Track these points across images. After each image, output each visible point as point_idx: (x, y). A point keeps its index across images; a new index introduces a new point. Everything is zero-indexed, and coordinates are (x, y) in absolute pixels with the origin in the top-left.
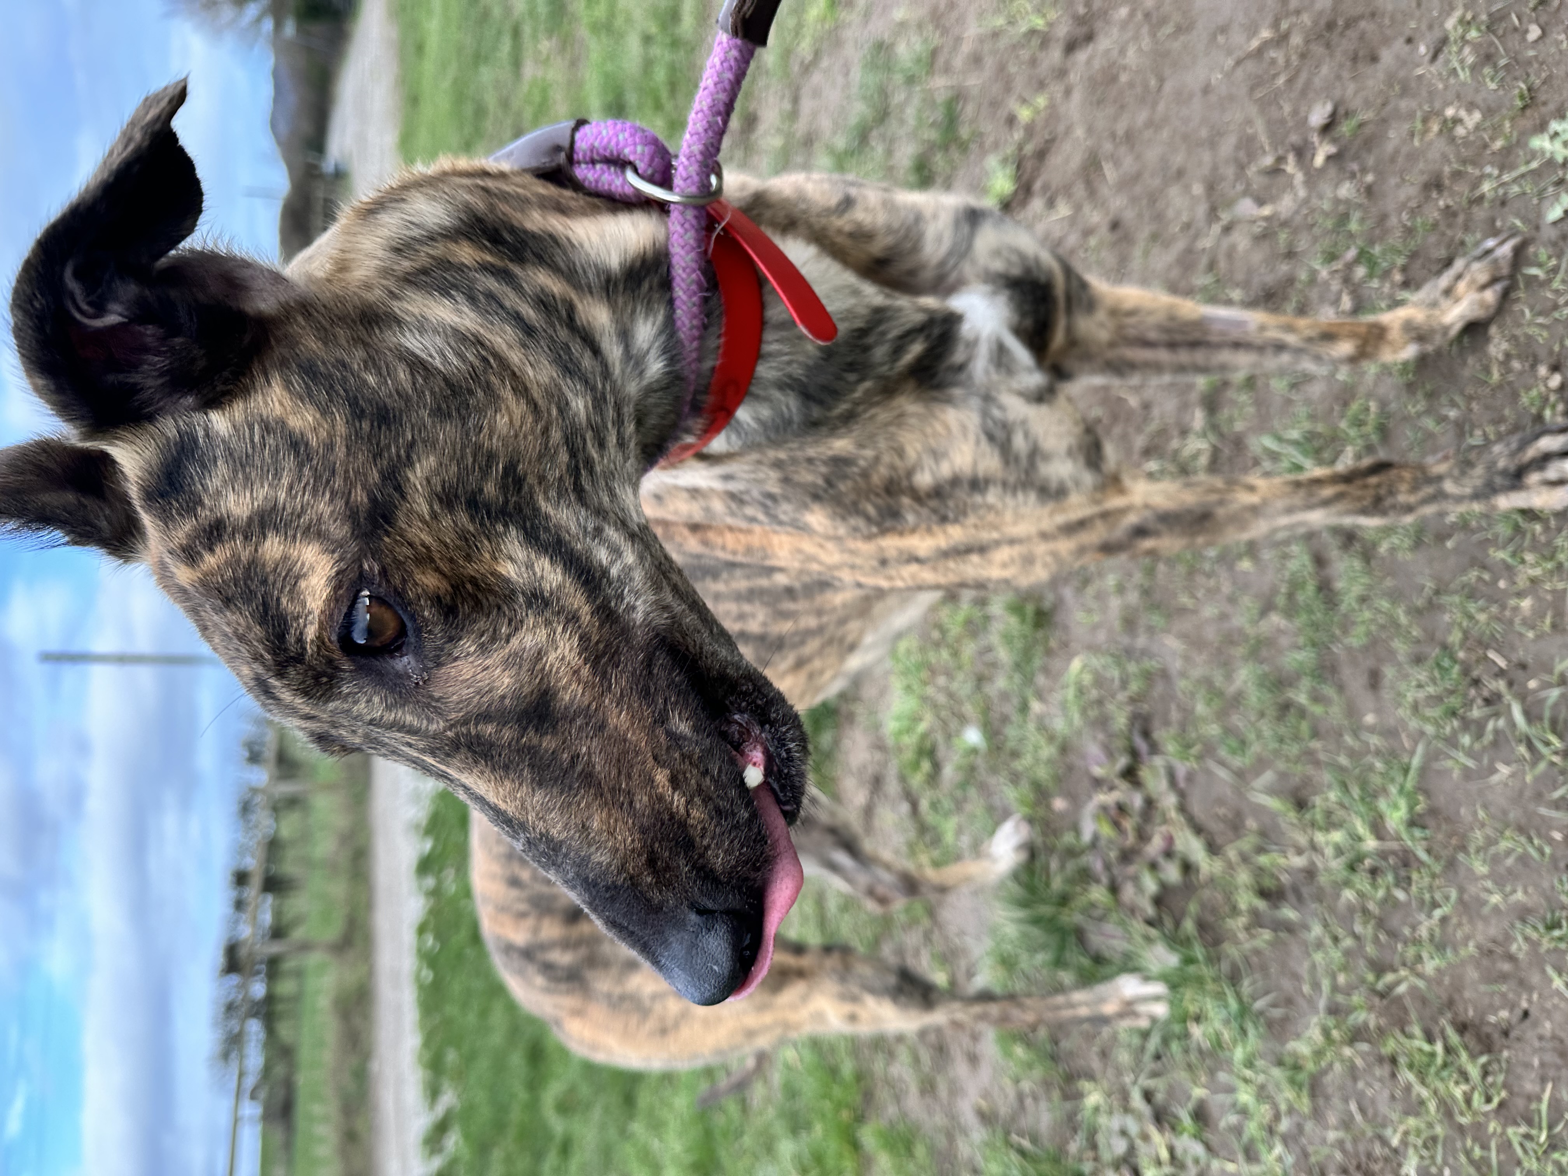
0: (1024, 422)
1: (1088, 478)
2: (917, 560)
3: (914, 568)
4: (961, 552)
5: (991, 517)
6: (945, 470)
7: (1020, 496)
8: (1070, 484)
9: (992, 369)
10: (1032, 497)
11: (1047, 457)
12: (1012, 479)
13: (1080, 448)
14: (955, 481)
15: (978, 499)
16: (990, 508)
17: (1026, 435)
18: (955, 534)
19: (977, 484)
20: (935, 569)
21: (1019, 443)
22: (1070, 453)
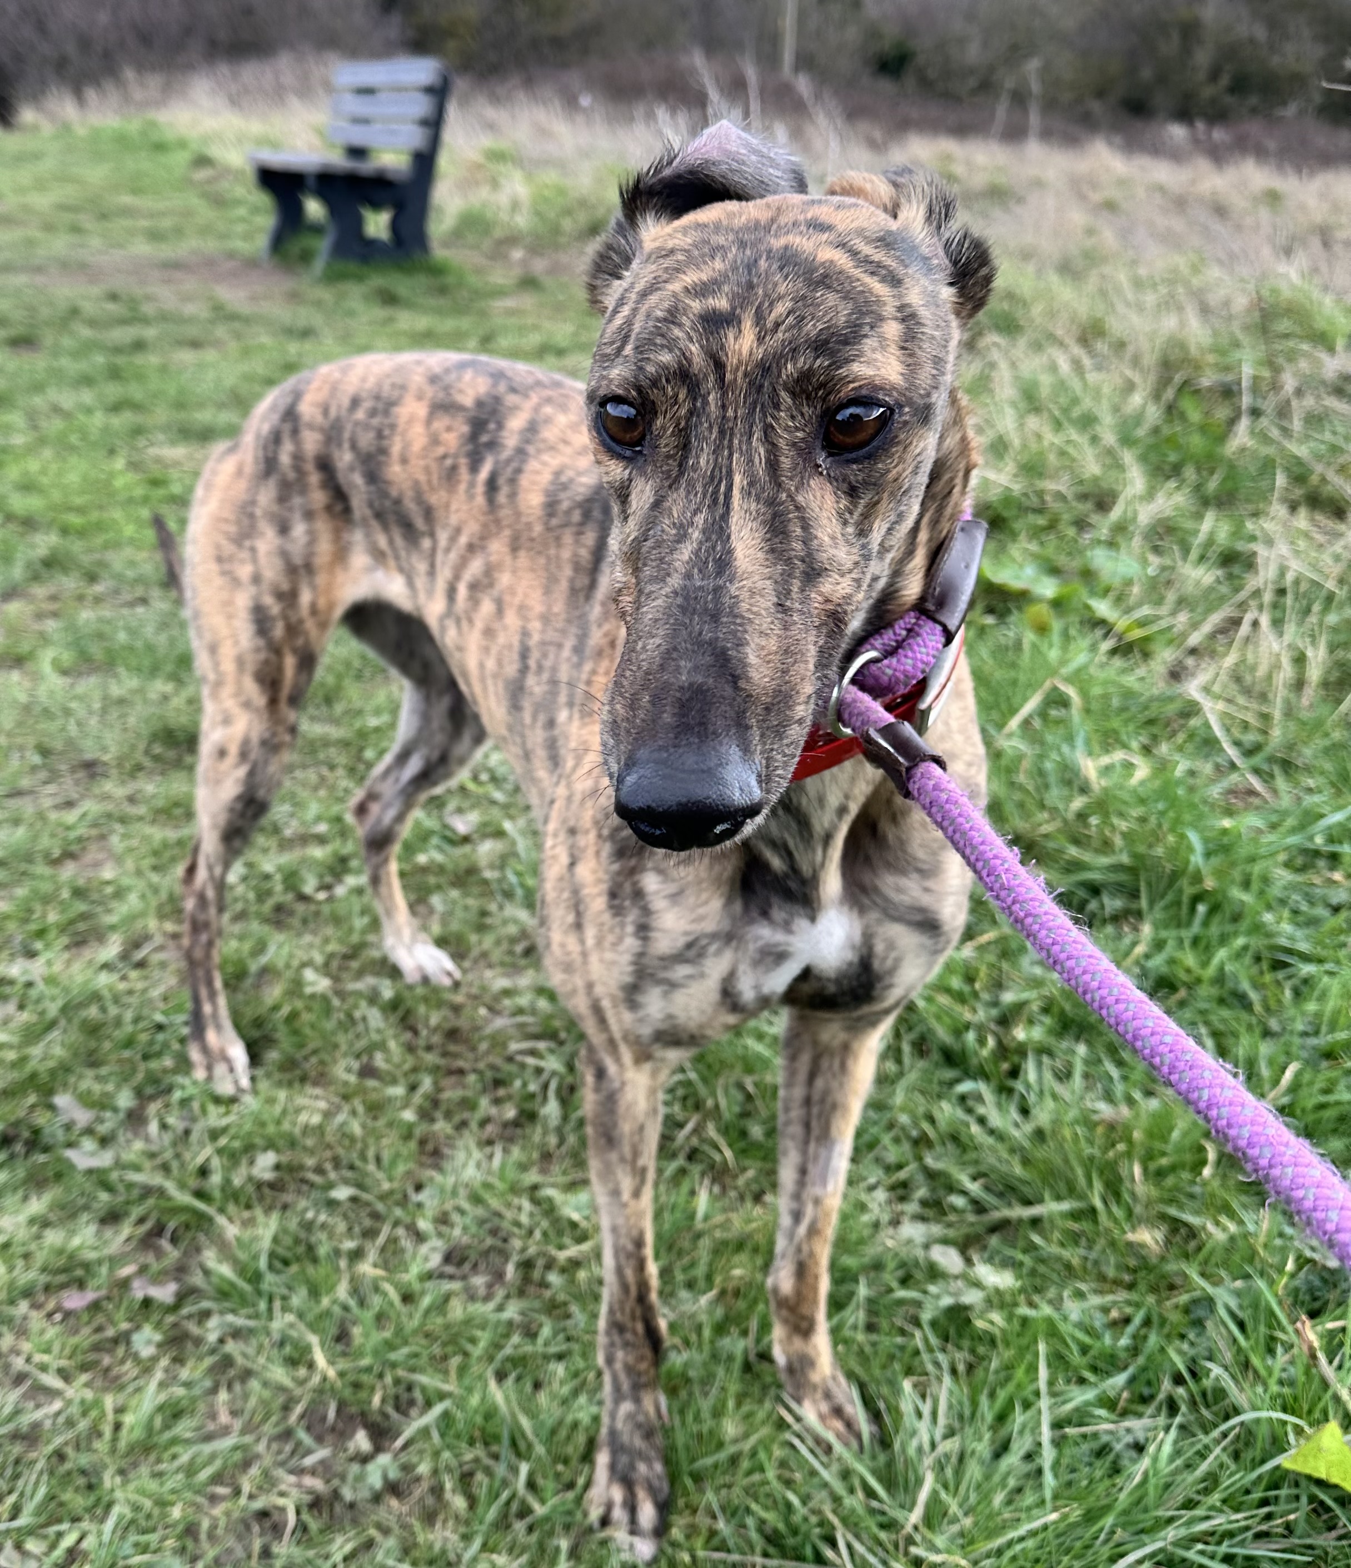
0: (702, 975)
1: (646, 1031)
2: (572, 864)
3: (564, 860)
4: (577, 906)
5: (610, 938)
6: (658, 904)
7: (630, 969)
8: (641, 1014)
9: (760, 943)
10: (628, 979)
11: (666, 994)
12: (645, 961)
13: (675, 1027)
14: (646, 911)
15: (630, 929)
16: (620, 939)
17: (690, 977)
18: (597, 903)
19: (643, 930)
20: (561, 879)
21: (681, 971)
22: (670, 1017)
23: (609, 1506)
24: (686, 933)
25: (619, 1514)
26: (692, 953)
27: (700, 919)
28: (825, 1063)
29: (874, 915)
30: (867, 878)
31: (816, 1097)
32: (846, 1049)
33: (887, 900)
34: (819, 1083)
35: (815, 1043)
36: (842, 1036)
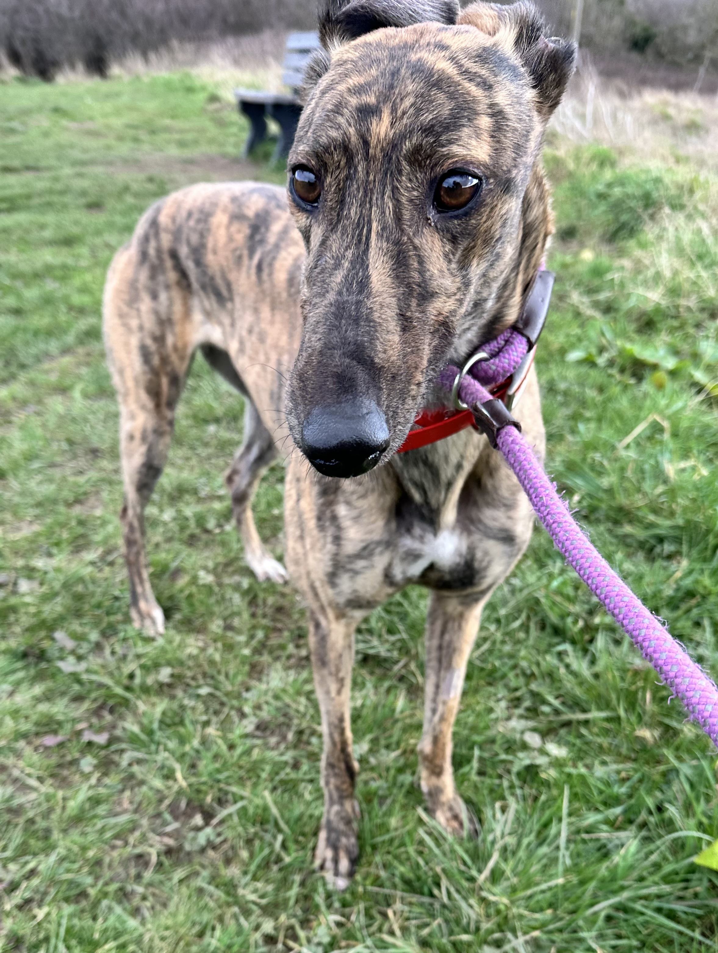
0: (372, 566)
1: (342, 600)
2: (298, 500)
3: (294, 497)
4: (301, 526)
5: (319, 545)
6: (346, 523)
7: (330, 563)
8: (337, 590)
9: (405, 548)
10: (330, 569)
11: (352, 578)
12: (339, 558)
13: (358, 597)
14: (339, 528)
15: (329, 539)
16: (324, 546)
17: (365, 568)
18: (311, 523)
19: (337, 540)
20: (293, 509)
21: (360, 564)
22: (355, 591)
23: (324, 861)
24: (362, 541)
25: (329, 864)
26: (366, 553)
27: (371, 532)
28: (450, 625)
29: (476, 537)
30: (474, 513)
31: (445, 644)
32: (461, 616)
33: (486, 526)
34: (447, 637)
35: (445, 614)
36: (459, 609)
